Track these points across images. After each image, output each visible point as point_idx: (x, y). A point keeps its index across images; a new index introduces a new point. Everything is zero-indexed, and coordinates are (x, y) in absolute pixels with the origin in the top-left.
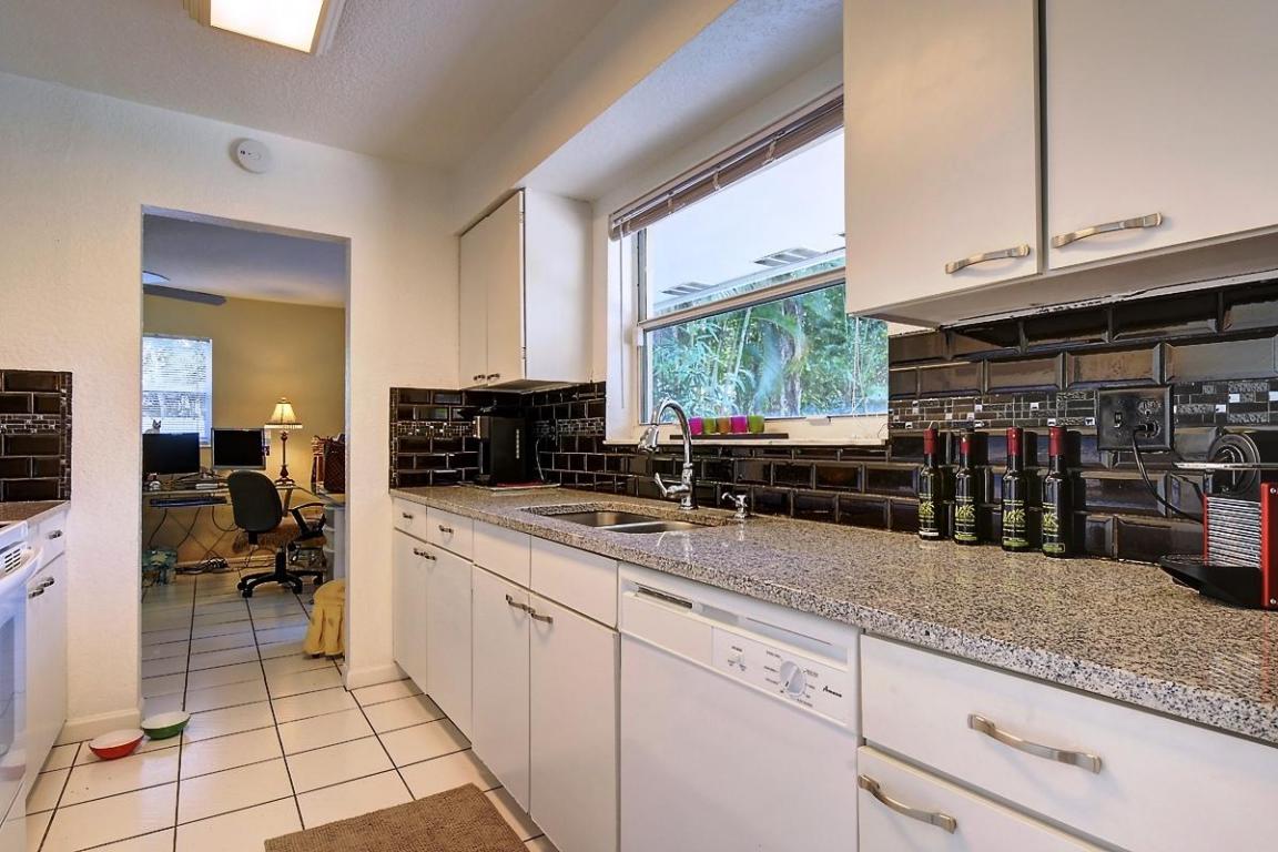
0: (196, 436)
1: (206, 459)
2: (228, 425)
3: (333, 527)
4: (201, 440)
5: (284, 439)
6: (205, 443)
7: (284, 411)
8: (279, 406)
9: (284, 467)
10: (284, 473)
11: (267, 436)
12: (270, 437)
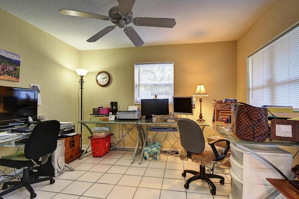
0: (168, 99)
1: (171, 109)
2: (179, 96)
3: (242, 164)
4: (169, 102)
5: (201, 101)
6: (170, 103)
7: (201, 89)
8: (199, 86)
9: (201, 114)
10: (201, 117)
11: (194, 100)
12: (195, 100)
